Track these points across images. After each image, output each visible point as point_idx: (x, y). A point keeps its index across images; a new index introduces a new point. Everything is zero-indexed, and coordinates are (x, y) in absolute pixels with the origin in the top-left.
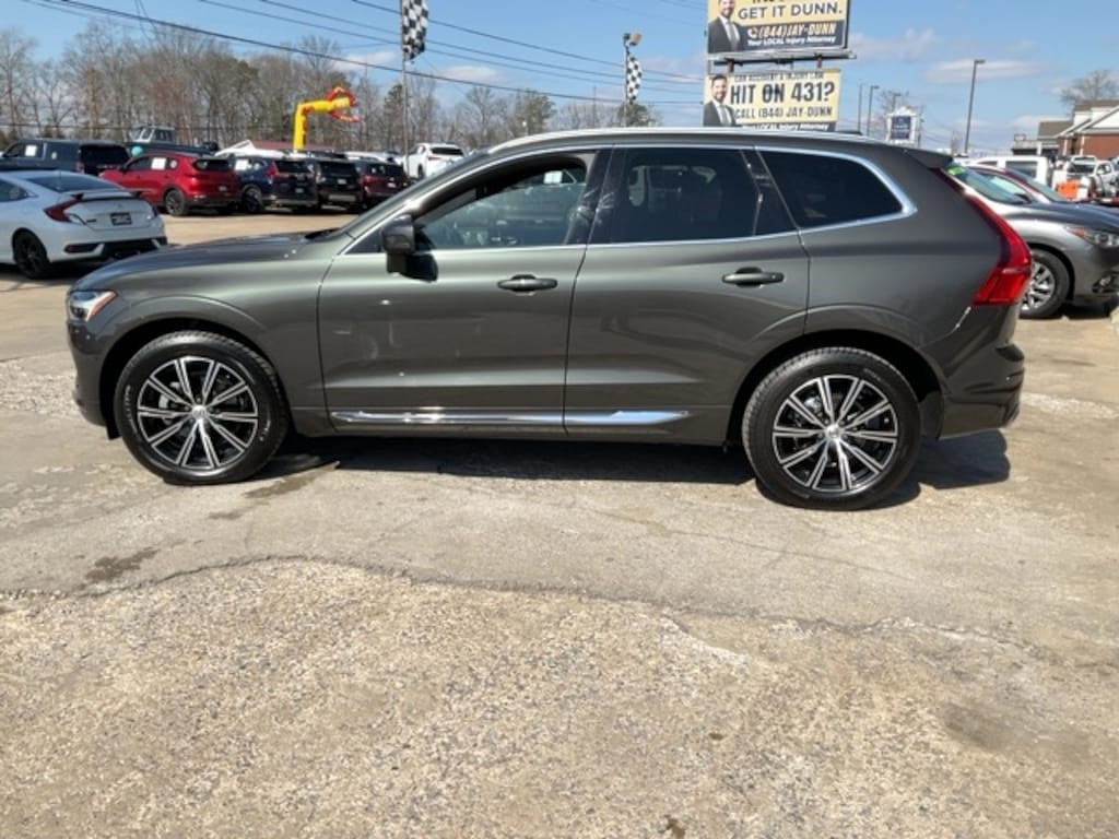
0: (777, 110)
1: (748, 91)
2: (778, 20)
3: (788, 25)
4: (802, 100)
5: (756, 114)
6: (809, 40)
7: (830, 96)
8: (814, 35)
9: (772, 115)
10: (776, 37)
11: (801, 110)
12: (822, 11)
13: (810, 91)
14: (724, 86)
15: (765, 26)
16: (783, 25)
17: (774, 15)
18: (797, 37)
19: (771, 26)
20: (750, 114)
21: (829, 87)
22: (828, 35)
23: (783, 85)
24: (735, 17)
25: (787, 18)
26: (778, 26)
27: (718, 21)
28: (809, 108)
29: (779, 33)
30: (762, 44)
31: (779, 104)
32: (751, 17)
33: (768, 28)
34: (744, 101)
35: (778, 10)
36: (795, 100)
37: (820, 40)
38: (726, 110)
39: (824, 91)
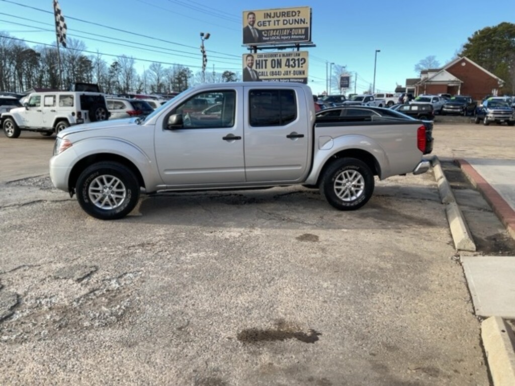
0: (279, 72)
1: (264, 62)
2: (276, 27)
3: (282, 29)
4: (290, 67)
5: (268, 74)
6: (292, 37)
7: (304, 65)
8: (294, 35)
9: (276, 75)
10: (276, 35)
11: (290, 72)
12: (298, 23)
13: (294, 63)
14: (252, 60)
15: (271, 30)
16: (279, 29)
17: (275, 25)
18: (286, 35)
19: (274, 30)
20: (266, 74)
21: (303, 60)
22: (301, 35)
23: (281, 60)
24: (256, 26)
25: (281, 26)
26: (277, 30)
27: (248, 27)
28: (294, 71)
29: (278, 34)
30: (270, 39)
31: (279, 69)
32: (264, 26)
33: (272, 31)
34: (262, 68)
35: (276, 22)
36: (287, 67)
37: (297, 37)
38: (254, 72)
39: (301, 62)
